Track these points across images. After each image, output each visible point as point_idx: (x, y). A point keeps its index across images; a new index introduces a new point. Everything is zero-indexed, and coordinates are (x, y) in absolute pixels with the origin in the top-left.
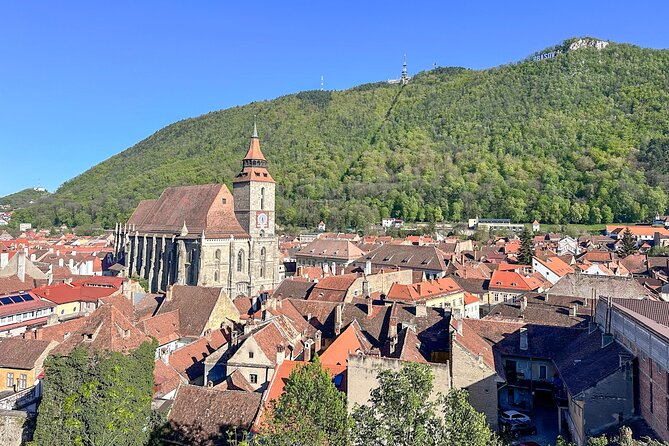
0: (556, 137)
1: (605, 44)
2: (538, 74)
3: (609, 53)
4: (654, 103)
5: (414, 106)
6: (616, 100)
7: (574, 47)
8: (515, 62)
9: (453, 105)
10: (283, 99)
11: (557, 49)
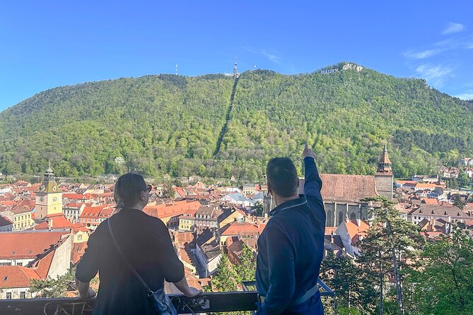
0: (345, 124)
1: (361, 68)
2: (326, 82)
3: (364, 73)
4: (393, 108)
5: (250, 95)
6: (372, 104)
7: (345, 68)
8: (310, 73)
9: (277, 98)
10: (148, 77)
11: (335, 67)
